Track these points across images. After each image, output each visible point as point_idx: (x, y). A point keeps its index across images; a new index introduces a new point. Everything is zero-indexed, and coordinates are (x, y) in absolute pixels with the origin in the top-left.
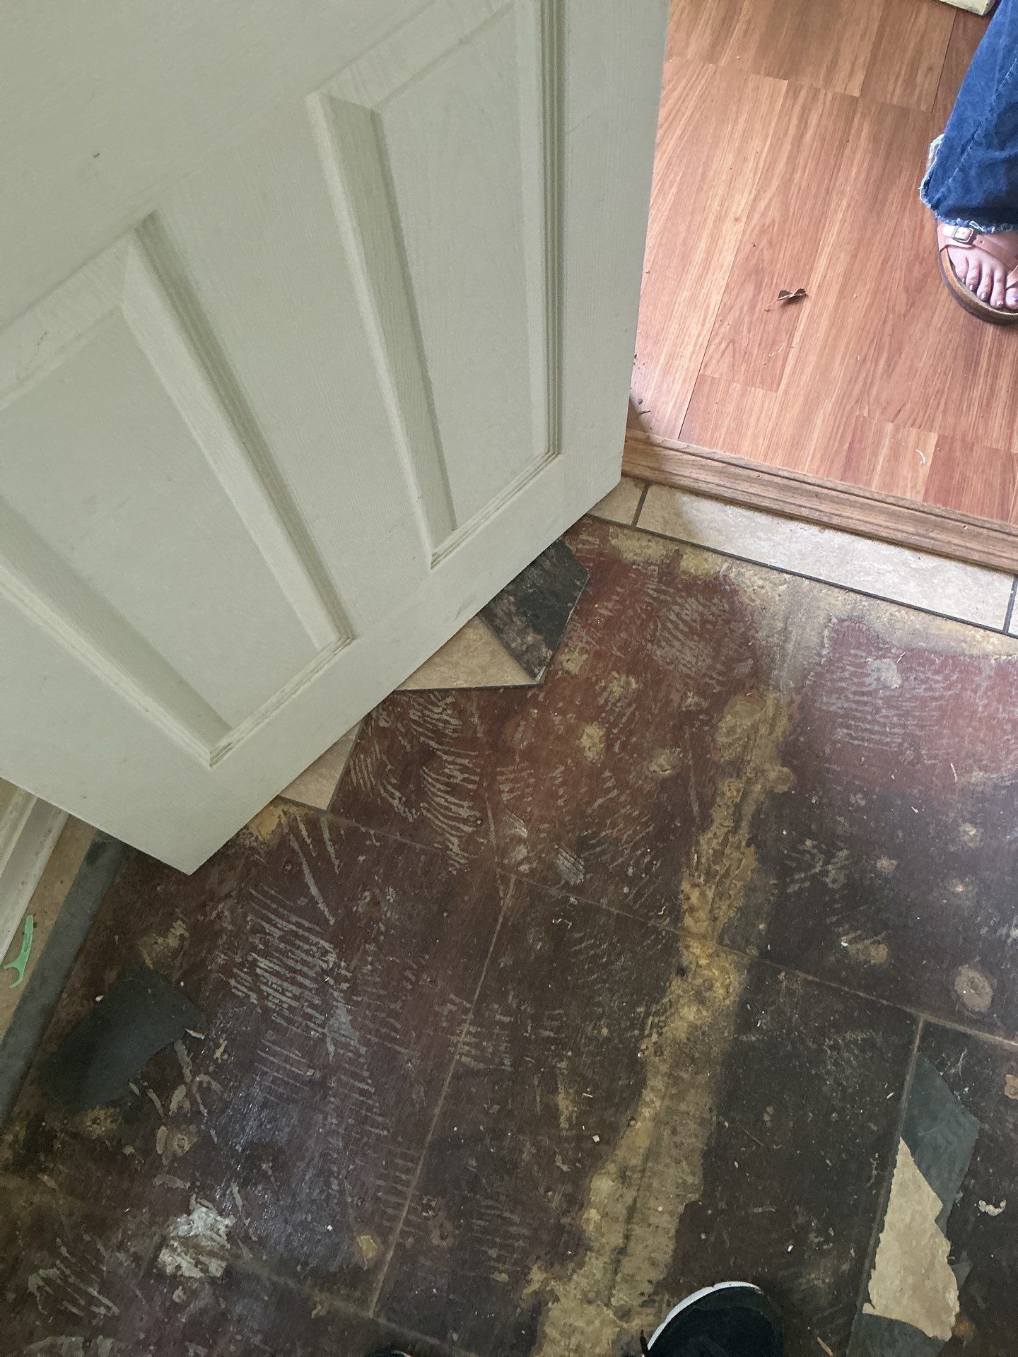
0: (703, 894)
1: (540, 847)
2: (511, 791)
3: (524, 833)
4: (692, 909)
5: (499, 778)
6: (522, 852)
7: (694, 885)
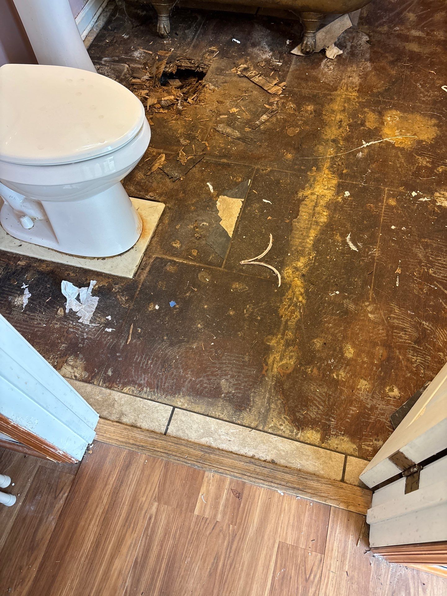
0: (298, 299)
1: (362, 311)
2: (379, 330)
3: (370, 315)
4: (301, 294)
5: (385, 335)
6: (369, 309)
7: (301, 302)
